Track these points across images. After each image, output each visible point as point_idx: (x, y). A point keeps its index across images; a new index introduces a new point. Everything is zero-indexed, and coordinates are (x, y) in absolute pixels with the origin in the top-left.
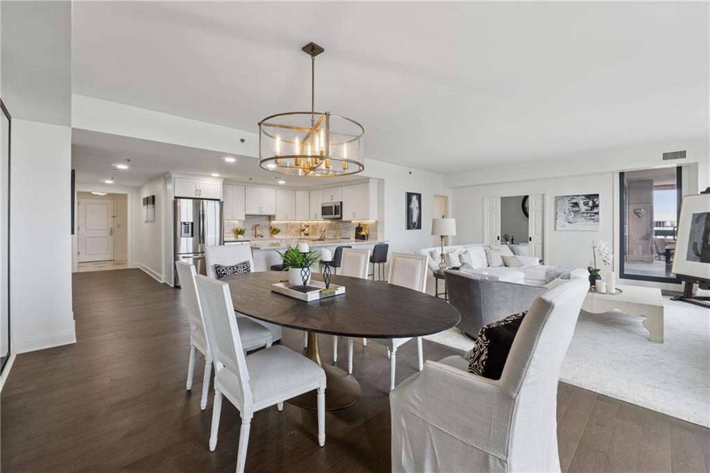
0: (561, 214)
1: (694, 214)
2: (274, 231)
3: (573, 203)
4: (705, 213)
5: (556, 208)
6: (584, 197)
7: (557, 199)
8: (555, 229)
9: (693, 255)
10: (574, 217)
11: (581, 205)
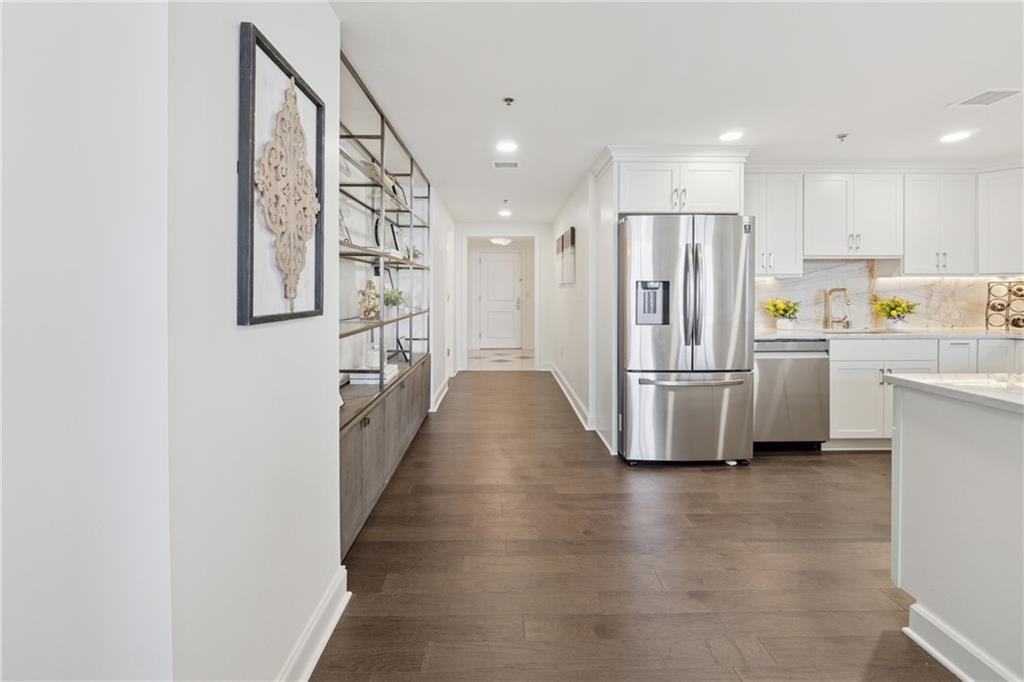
2: (893, 310)
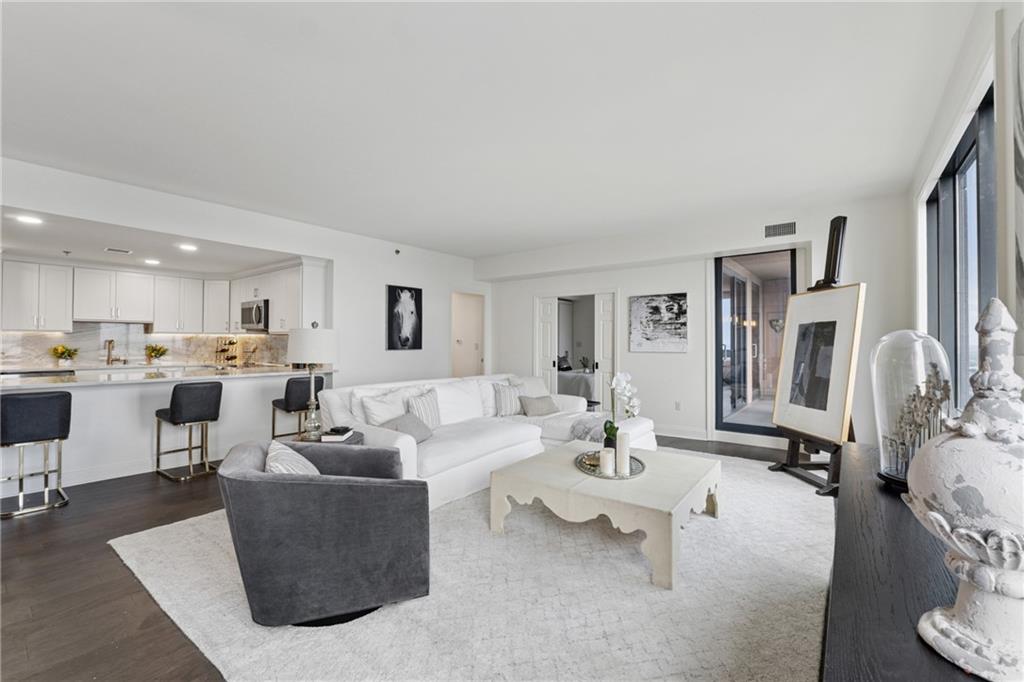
0: (636, 324)
1: (801, 326)
2: (155, 352)
3: (652, 308)
4: (812, 324)
5: (630, 316)
6: (666, 298)
7: (633, 300)
8: (629, 350)
9: (798, 394)
10: (653, 331)
11: (663, 310)
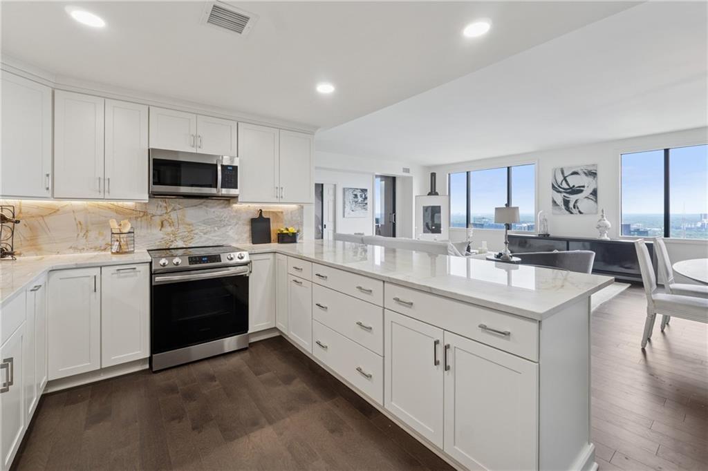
0: (347, 203)
1: (424, 207)
3: (354, 194)
4: (429, 207)
5: (344, 198)
6: (360, 191)
7: (345, 190)
8: (344, 216)
9: (426, 229)
10: (355, 206)
11: (359, 196)
